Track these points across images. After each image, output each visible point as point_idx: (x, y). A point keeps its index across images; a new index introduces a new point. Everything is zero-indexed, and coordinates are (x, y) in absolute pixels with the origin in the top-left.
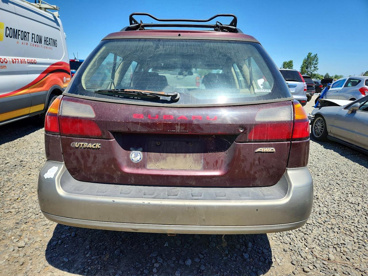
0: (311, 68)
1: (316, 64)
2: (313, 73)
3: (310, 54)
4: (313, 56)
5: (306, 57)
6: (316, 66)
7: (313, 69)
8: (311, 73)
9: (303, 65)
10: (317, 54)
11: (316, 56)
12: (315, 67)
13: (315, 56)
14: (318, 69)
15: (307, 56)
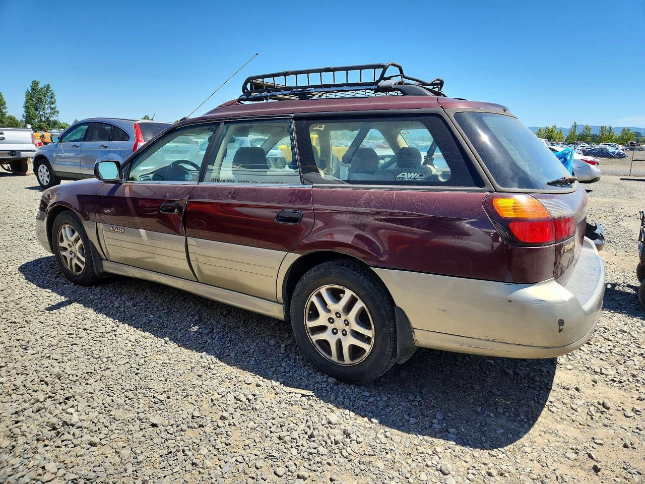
0: (44, 109)
1: (53, 104)
2: (52, 119)
3: (35, 84)
4: (42, 89)
5: (30, 89)
6: (53, 106)
7: (48, 111)
8: (48, 118)
9: (27, 102)
10: (48, 85)
11: (48, 87)
12: (52, 109)
13: (48, 89)
14: (58, 112)
15: (31, 87)
